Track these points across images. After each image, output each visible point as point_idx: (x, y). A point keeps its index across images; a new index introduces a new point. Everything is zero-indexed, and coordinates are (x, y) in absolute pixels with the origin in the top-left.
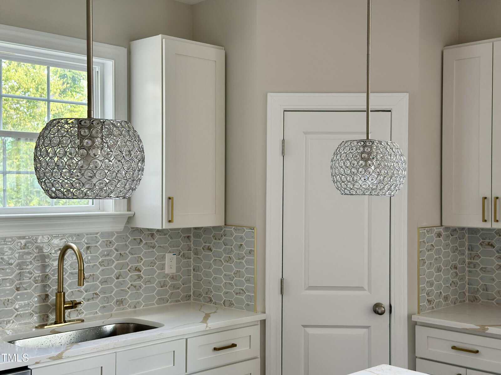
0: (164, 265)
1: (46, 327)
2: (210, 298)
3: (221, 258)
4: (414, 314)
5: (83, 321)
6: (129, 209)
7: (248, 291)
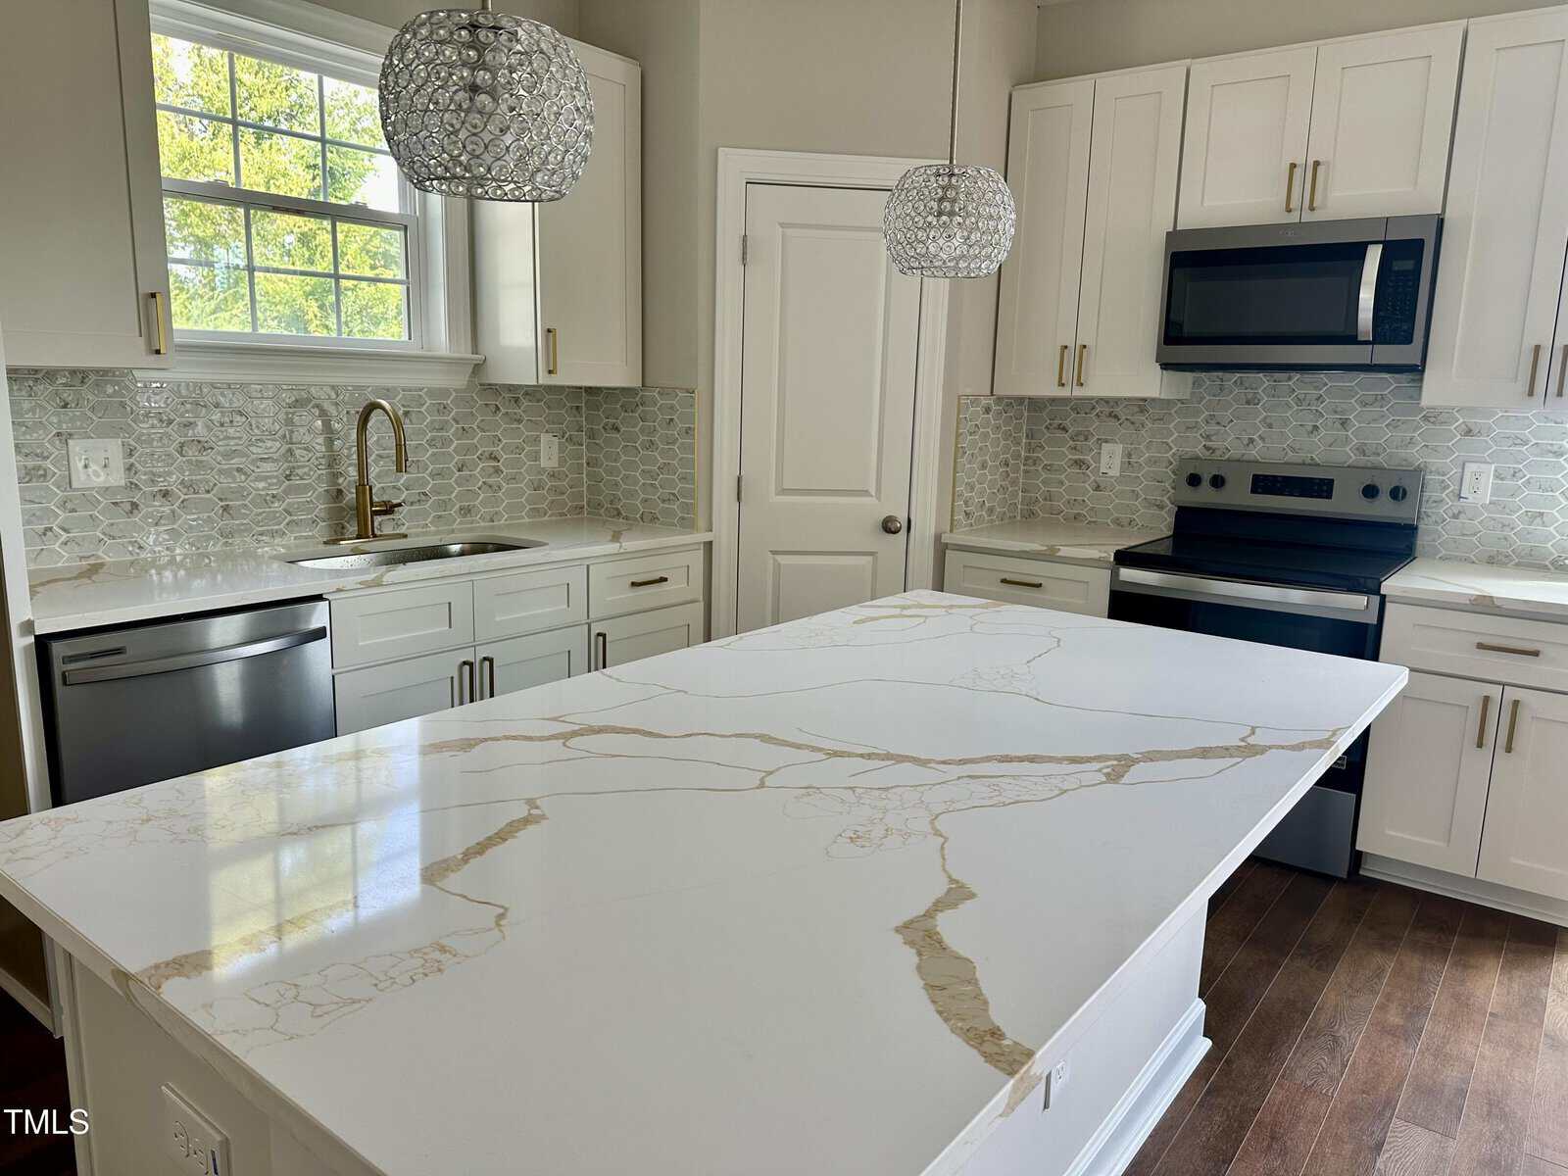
0: (538, 452)
1: (342, 542)
2: (617, 509)
3: (636, 443)
4: (945, 533)
5: (405, 536)
6: (475, 350)
7: (684, 497)
